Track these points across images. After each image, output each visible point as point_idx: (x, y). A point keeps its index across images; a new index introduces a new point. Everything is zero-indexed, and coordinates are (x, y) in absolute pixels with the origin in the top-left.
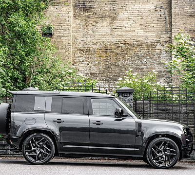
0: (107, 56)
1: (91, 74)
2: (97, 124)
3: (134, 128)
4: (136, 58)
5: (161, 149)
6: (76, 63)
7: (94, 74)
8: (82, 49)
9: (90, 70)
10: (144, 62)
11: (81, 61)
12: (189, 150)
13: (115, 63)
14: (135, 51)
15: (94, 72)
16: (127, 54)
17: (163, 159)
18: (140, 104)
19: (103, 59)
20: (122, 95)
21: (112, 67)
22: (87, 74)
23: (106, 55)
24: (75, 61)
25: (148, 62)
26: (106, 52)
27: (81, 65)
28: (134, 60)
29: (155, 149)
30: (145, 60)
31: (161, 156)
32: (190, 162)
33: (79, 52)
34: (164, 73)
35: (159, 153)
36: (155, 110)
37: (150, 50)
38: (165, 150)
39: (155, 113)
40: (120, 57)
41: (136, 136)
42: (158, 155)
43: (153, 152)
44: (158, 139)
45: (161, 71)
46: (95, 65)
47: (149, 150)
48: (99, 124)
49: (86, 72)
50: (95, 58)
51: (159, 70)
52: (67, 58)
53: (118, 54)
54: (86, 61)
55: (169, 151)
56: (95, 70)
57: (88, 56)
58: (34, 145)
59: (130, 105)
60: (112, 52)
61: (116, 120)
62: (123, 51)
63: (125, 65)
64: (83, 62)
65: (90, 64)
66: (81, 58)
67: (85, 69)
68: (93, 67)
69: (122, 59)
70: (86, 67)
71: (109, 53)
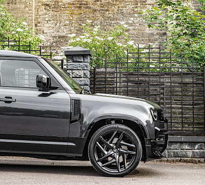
0: (81, 13)
1: (60, 37)
2: (6, 102)
3: (68, 108)
4: (120, 16)
5: (111, 143)
6: (39, 23)
7: (63, 37)
8: (47, 3)
9: (58, 31)
10: (130, 22)
11: (47, 19)
12: (161, 146)
13: (92, 22)
14: (119, 7)
15: (64, 34)
16: (107, 10)
17: (114, 160)
18: (102, 73)
19: (75, 17)
20: (72, 59)
22: (55, 37)
23: (79, 12)
24: (39, 19)
25: (135, 21)
26: (80, 7)
27: (47, 25)
28: (116, 19)
29: (101, 143)
30: (132, 19)
31: (111, 156)
32: (173, 161)
33: (43, 7)
34: (157, 37)
35: (107, 151)
36: (124, 81)
37: (139, 5)
38: (118, 145)
39: (124, 86)
40: (98, 14)
41: (71, 122)
42: (106, 153)
43: (98, 148)
44: (108, 127)
45: (152, 34)
46: (65, 25)
47: (91, 146)
48: (10, 102)
49: (53, 35)
50: (65, 16)
51: (150, 32)
52: (27, 15)
53: (95, 11)
55: (126, 148)
56: (64, 32)
57: (56, 13)
59: (84, 74)
60: (88, 7)
61: (40, 96)
62: (103, 7)
63: (105, 26)
64: (49, 22)
65: (58, 24)
66: (47, 16)
67: (52, 31)
68: (62, 28)
69: (101, 18)
70: (53, 27)
71: (84, 9)
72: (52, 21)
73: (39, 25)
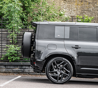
0: (83, 5)
1: (71, 16)
6: (61, 9)
9: (71, 14)
11: (65, 7)
13: (88, 9)
15: (73, 15)
16: (96, 3)
19: (79, 6)
21: (86, 12)
23: (81, 4)
26: (82, 2)
33: (63, 1)
40: (91, 5)
46: (74, 10)
50: (74, 6)
53: (90, 3)
54: (68, 8)
56: (74, 14)
57: (69, 4)
58: (55, 67)
62: (93, 1)
63: (95, 11)
64: (66, 9)
65: (71, 10)
66: (65, 6)
67: (68, 13)
68: (73, 12)
69: (93, 7)
70: (68, 12)
71: (84, 2)
72: (68, 9)
73: (61, 10)
